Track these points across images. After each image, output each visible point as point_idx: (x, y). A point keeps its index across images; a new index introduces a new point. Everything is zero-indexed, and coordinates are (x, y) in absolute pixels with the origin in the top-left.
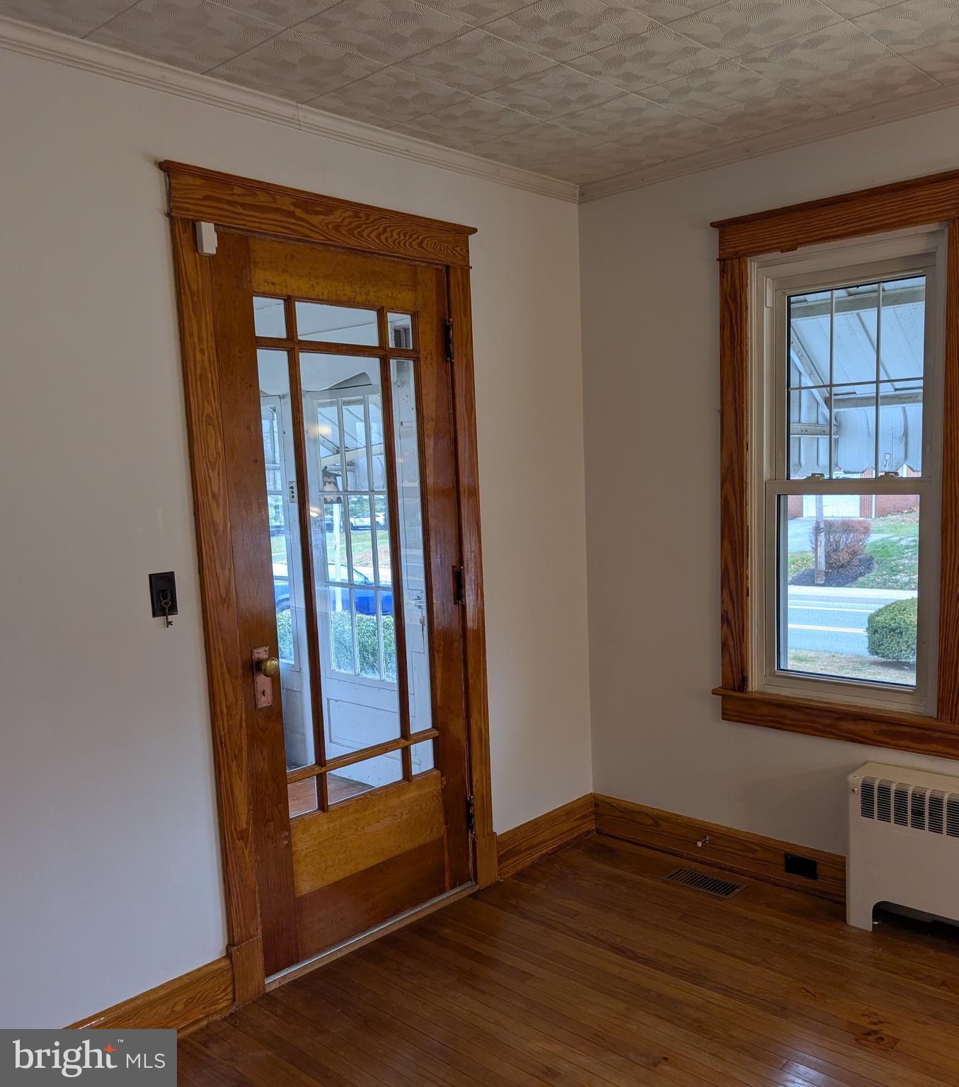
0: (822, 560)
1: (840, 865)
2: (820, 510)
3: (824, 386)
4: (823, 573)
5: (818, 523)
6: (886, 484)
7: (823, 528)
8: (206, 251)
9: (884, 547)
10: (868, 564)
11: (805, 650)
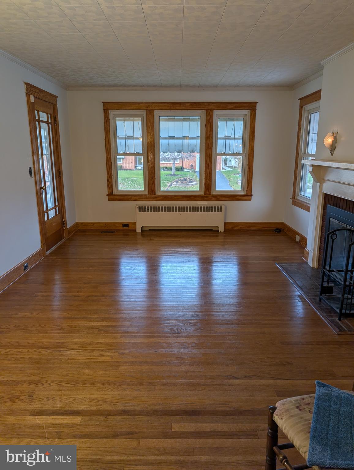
1: (135, 224)
6: (136, 155)
8: (31, 101)
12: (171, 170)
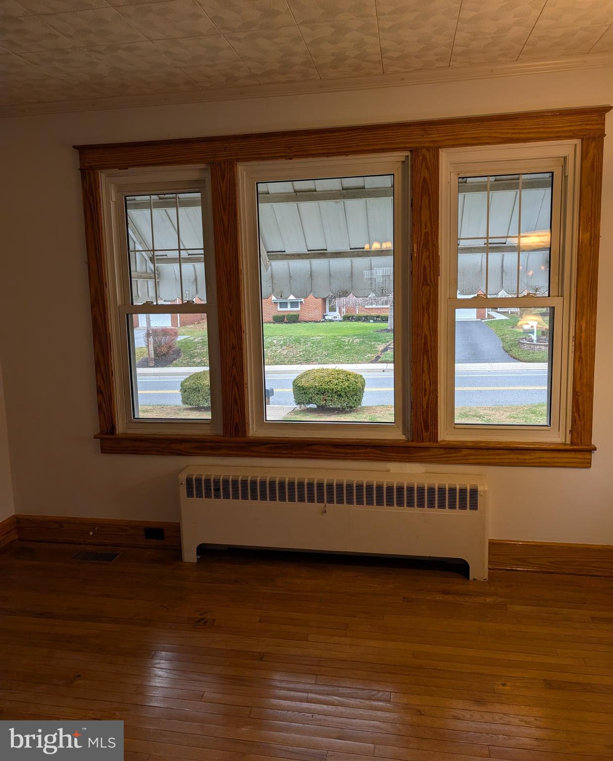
0: (152, 352)
1: (176, 528)
2: (148, 322)
3: (149, 250)
4: (153, 360)
5: (148, 331)
6: (187, 308)
7: (151, 333)
9: (186, 343)
10: (178, 353)
11: (146, 405)
12: (388, 320)
